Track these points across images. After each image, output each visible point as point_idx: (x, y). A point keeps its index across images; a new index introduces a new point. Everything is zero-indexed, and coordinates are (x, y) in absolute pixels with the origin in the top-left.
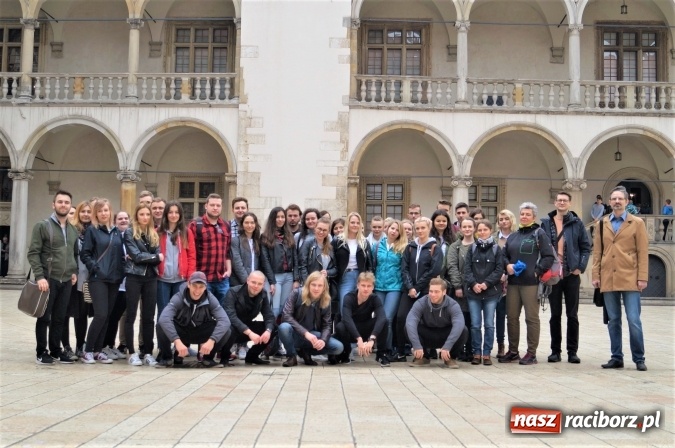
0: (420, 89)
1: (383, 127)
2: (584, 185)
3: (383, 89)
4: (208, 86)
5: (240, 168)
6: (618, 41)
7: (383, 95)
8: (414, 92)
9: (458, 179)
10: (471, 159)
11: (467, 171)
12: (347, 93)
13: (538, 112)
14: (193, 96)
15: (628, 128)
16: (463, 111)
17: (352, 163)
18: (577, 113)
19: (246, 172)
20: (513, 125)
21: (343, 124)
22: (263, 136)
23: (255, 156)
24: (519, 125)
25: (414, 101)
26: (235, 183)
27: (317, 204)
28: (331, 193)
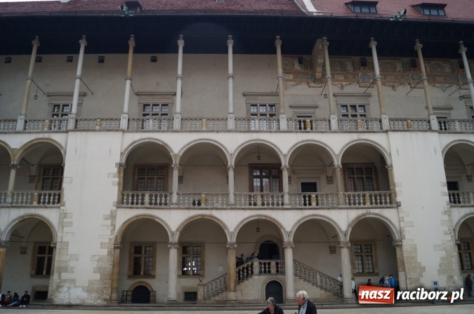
0: (154, 198)
1: (133, 218)
2: (236, 246)
3: (135, 198)
4: (47, 197)
5: (59, 240)
7: (135, 201)
8: (151, 200)
9: (171, 244)
10: (178, 233)
11: (176, 239)
12: (115, 199)
13: (212, 209)
14: (39, 202)
15: (257, 216)
16: (174, 209)
17: (117, 236)
18: (232, 209)
19: (61, 242)
20: (199, 215)
21: (113, 217)
22: (71, 223)
23: (67, 233)
24: (202, 216)
25: (151, 204)
26: (55, 247)
27: (97, 258)
28: (105, 252)
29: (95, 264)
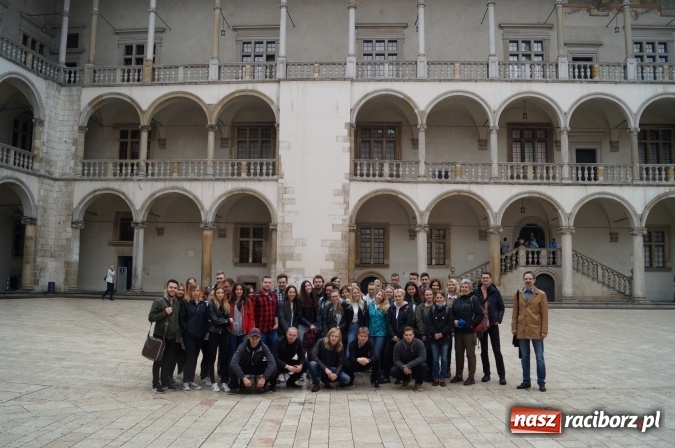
0: (395, 168)
1: (371, 193)
2: (501, 230)
3: (371, 168)
4: (258, 168)
5: (280, 220)
6: (522, 135)
7: (371, 172)
8: (391, 170)
9: (420, 226)
10: (429, 213)
11: (426, 220)
12: (348, 171)
13: (471, 183)
14: (249, 174)
15: (529, 193)
16: (423, 182)
17: (351, 217)
18: (496, 183)
19: (283, 223)
20: (455, 191)
21: (345, 192)
22: (294, 199)
23: (289, 212)
24: (459, 191)
25: (391, 175)
26: (276, 230)
27: (329, 243)
28: (338, 236)
29: (327, 251)
